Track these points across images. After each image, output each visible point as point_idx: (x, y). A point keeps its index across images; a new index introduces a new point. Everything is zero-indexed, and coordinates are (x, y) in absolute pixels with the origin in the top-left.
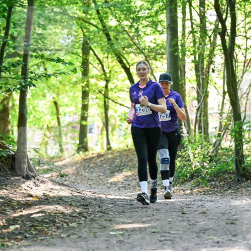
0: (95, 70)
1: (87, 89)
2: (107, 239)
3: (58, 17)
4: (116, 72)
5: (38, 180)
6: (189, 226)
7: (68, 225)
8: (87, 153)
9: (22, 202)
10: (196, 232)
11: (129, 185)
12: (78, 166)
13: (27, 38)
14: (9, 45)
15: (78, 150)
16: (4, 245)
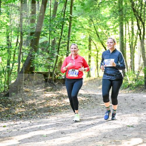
0: (93, 47)
1: (90, 55)
2: (97, 109)
3: (80, 29)
4: (101, 48)
6: (128, 105)
7: (84, 104)
8: (90, 78)
9: (67, 96)
10: (130, 107)
12: (87, 82)
13: (69, 36)
14: (62, 39)
15: (87, 77)
16: (60, 111)
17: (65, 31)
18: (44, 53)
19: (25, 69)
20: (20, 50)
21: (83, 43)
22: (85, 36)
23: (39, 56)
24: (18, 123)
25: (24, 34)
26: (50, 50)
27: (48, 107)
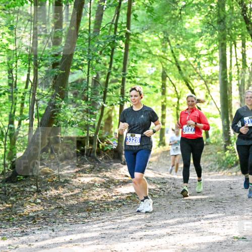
0: (170, 90)
1: (165, 104)
2: (178, 206)
3: (145, 55)
4: (185, 92)
6: (235, 198)
8: (165, 147)
9: (121, 181)
10: (240, 202)
12: (159, 156)
13: (124, 70)
14: (112, 74)
15: (159, 145)
16: (109, 210)
17: (117, 60)
18: (78, 101)
20: (34, 95)
21: (152, 83)
22: (154, 69)
23: (68, 107)
25: (41, 65)
26: (89, 96)
27: (86, 202)
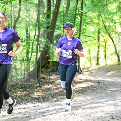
0: (101, 39)
1: (99, 45)
2: (105, 93)
3: (90, 23)
4: (108, 40)
5: (84, 74)
7: (93, 89)
8: (99, 66)
9: (79, 81)
11: (112, 76)
12: (96, 70)
13: (80, 30)
15: (96, 65)
19: (42, 58)
20: (38, 41)
21: (93, 36)
22: (94, 29)
23: (54, 47)
24: (36, 105)
25: (41, 27)
27: (62, 91)
